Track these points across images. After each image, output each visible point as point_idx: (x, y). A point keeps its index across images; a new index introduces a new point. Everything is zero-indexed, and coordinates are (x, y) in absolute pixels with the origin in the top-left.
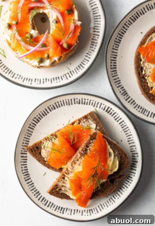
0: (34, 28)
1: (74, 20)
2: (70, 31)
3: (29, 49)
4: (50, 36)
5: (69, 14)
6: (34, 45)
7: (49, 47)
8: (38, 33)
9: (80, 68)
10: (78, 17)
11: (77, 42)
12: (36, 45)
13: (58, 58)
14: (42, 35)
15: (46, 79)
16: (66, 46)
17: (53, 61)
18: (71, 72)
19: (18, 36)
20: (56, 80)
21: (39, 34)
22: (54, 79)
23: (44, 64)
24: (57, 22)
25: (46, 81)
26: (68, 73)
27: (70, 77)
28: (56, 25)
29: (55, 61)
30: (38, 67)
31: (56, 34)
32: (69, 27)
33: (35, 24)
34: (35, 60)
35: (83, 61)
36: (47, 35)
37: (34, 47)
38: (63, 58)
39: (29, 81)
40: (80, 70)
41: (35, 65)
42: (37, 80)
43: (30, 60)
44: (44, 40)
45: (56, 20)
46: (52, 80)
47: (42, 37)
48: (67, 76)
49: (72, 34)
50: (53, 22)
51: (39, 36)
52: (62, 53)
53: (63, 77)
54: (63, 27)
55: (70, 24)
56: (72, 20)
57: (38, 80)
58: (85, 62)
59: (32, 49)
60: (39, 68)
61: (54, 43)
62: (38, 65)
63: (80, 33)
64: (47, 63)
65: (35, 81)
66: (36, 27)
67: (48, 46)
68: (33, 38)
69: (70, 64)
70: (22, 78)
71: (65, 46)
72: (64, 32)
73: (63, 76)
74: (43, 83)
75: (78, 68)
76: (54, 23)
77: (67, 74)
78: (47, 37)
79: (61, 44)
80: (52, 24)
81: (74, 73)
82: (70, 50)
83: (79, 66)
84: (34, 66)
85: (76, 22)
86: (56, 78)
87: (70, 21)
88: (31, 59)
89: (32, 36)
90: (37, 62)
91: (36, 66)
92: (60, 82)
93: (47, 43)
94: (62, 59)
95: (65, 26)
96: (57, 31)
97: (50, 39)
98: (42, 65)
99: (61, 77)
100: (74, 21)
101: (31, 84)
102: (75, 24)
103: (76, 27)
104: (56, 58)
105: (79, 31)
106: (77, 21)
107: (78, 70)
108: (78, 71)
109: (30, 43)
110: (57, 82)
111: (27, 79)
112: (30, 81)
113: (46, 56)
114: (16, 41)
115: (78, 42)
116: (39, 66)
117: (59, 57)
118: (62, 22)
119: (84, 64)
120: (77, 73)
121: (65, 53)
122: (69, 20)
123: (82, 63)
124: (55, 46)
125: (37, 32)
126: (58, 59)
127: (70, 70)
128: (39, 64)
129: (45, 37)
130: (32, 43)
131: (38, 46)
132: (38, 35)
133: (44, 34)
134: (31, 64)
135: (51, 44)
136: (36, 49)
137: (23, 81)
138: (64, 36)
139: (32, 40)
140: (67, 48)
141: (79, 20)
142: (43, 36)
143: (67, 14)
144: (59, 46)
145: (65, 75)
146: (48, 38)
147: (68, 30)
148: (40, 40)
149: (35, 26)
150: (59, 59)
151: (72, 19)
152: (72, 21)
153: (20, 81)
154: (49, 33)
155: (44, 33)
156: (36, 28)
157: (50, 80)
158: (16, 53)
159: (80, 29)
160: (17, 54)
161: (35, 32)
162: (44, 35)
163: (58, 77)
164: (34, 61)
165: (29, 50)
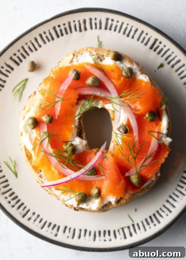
0: (80, 135)
1: (159, 133)
2: (149, 153)
3: (66, 174)
4: (108, 155)
5: (152, 121)
6: (77, 169)
7: (104, 177)
8: (87, 145)
9: (152, 221)
10: (168, 129)
11: (157, 174)
12: (80, 168)
13: (116, 199)
14: (95, 150)
15: (86, 231)
16: (137, 179)
17: (105, 202)
18: (133, 225)
19: (48, 145)
20: (104, 235)
21: (88, 147)
22: (100, 232)
23: (87, 205)
24: (126, 132)
25: (85, 235)
26: (129, 227)
27: (131, 235)
28: (125, 136)
29: (110, 203)
30: (75, 209)
31: (120, 155)
32: (149, 144)
33: (83, 126)
34: (73, 196)
35: (161, 209)
36: (103, 152)
37: (76, 171)
38: (126, 200)
39: (53, 228)
40: (152, 225)
41: (71, 204)
42: (67, 230)
43: (62, 193)
44: (96, 162)
45: (125, 126)
46: (97, 234)
47: (93, 154)
48: (126, 231)
49: (150, 159)
50: (119, 129)
51: (88, 151)
52: (126, 191)
53: (117, 233)
54: (137, 143)
55: (151, 140)
56: (155, 132)
57: (70, 229)
58: (163, 211)
59: (70, 174)
60: (78, 210)
61: (114, 172)
62: (75, 205)
63: (167, 159)
64: (95, 204)
65: (64, 231)
66: (85, 132)
67: (103, 174)
68: (77, 152)
69: (134, 210)
70: (41, 221)
71: (134, 179)
72: (137, 154)
73: (119, 231)
74: (80, 237)
75: (149, 220)
76: (121, 132)
77: (125, 227)
78: (103, 157)
79: (127, 174)
80: (116, 134)
81: (139, 228)
82: (142, 188)
83: (150, 217)
84: (68, 205)
85: (162, 137)
86: (105, 232)
87: (152, 133)
88: (64, 192)
89: (74, 149)
90: (76, 200)
91: (72, 206)
92: (110, 240)
93: (101, 168)
94: (123, 201)
95: (140, 141)
96: (124, 149)
97: (109, 162)
98: (84, 206)
99: (114, 232)
100: (158, 136)
101: (56, 235)
102: (161, 142)
103: (161, 147)
104: (112, 199)
105: (166, 156)
106: (164, 136)
107: (148, 224)
108: (147, 227)
109: (69, 162)
110: (105, 240)
111: (50, 224)
112: (56, 228)
113: (95, 191)
114: (42, 153)
115: (159, 175)
116: (77, 207)
117: (119, 198)
118: (136, 133)
119: (161, 216)
120: (145, 230)
121: (131, 192)
122: (150, 132)
123: (158, 212)
124: (116, 176)
125: (85, 142)
126: (115, 201)
127: (133, 221)
128: (78, 205)
129: (100, 157)
130: (72, 164)
131: (83, 171)
132: (86, 149)
133: (97, 149)
134: (64, 201)
135: (108, 172)
136: (78, 177)
137: (42, 228)
138: (137, 160)
139: (73, 157)
140: (137, 185)
141: (168, 135)
142: (95, 154)
143: (148, 120)
144: (122, 177)
145: (123, 229)
146: (105, 160)
147: (146, 151)
148: (88, 159)
149: (83, 131)
150: (118, 202)
151: (156, 130)
152: (156, 135)
153: (35, 227)
154: (107, 148)
155: (99, 148)
156: (84, 134)
157: (92, 234)
158: (39, 175)
159: (168, 153)
160: (40, 178)
161: (81, 143)
162: (98, 151)
163: (109, 232)
164: (70, 196)
165: (65, 176)
